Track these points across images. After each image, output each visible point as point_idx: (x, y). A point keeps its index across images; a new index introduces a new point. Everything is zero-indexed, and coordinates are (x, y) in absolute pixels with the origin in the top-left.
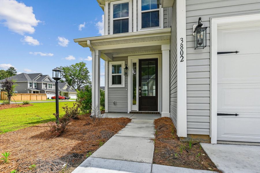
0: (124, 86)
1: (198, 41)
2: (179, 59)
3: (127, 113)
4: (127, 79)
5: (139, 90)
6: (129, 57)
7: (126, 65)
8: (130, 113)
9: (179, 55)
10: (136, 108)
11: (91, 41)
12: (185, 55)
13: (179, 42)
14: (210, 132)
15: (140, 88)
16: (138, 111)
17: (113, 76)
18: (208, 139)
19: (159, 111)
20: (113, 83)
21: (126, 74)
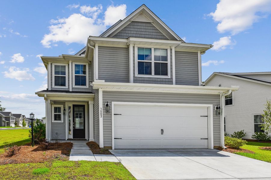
0: (63, 122)
1: (107, 111)
2: (100, 116)
3: (65, 140)
4: (65, 117)
5: (73, 124)
6: (66, 102)
7: (64, 108)
8: (68, 140)
9: (100, 115)
10: (71, 137)
11: (47, 95)
12: (102, 115)
13: (100, 109)
14: (112, 145)
15: (74, 123)
16: (72, 138)
17: (55, 115)
18: (111, 148)
19: (86, 138)
20: (55, 119)
21: (64, 114)
